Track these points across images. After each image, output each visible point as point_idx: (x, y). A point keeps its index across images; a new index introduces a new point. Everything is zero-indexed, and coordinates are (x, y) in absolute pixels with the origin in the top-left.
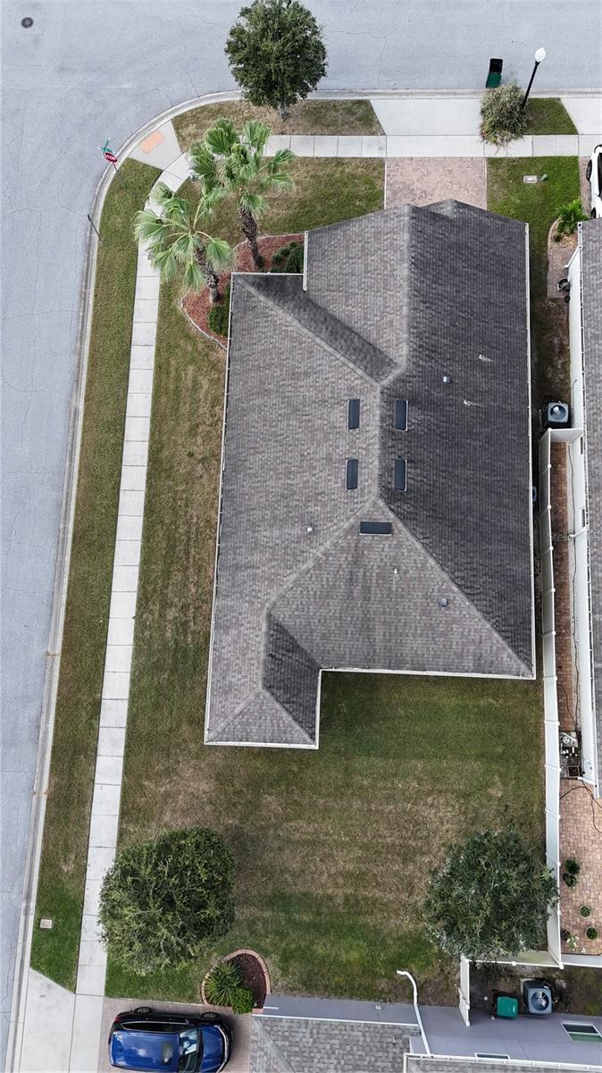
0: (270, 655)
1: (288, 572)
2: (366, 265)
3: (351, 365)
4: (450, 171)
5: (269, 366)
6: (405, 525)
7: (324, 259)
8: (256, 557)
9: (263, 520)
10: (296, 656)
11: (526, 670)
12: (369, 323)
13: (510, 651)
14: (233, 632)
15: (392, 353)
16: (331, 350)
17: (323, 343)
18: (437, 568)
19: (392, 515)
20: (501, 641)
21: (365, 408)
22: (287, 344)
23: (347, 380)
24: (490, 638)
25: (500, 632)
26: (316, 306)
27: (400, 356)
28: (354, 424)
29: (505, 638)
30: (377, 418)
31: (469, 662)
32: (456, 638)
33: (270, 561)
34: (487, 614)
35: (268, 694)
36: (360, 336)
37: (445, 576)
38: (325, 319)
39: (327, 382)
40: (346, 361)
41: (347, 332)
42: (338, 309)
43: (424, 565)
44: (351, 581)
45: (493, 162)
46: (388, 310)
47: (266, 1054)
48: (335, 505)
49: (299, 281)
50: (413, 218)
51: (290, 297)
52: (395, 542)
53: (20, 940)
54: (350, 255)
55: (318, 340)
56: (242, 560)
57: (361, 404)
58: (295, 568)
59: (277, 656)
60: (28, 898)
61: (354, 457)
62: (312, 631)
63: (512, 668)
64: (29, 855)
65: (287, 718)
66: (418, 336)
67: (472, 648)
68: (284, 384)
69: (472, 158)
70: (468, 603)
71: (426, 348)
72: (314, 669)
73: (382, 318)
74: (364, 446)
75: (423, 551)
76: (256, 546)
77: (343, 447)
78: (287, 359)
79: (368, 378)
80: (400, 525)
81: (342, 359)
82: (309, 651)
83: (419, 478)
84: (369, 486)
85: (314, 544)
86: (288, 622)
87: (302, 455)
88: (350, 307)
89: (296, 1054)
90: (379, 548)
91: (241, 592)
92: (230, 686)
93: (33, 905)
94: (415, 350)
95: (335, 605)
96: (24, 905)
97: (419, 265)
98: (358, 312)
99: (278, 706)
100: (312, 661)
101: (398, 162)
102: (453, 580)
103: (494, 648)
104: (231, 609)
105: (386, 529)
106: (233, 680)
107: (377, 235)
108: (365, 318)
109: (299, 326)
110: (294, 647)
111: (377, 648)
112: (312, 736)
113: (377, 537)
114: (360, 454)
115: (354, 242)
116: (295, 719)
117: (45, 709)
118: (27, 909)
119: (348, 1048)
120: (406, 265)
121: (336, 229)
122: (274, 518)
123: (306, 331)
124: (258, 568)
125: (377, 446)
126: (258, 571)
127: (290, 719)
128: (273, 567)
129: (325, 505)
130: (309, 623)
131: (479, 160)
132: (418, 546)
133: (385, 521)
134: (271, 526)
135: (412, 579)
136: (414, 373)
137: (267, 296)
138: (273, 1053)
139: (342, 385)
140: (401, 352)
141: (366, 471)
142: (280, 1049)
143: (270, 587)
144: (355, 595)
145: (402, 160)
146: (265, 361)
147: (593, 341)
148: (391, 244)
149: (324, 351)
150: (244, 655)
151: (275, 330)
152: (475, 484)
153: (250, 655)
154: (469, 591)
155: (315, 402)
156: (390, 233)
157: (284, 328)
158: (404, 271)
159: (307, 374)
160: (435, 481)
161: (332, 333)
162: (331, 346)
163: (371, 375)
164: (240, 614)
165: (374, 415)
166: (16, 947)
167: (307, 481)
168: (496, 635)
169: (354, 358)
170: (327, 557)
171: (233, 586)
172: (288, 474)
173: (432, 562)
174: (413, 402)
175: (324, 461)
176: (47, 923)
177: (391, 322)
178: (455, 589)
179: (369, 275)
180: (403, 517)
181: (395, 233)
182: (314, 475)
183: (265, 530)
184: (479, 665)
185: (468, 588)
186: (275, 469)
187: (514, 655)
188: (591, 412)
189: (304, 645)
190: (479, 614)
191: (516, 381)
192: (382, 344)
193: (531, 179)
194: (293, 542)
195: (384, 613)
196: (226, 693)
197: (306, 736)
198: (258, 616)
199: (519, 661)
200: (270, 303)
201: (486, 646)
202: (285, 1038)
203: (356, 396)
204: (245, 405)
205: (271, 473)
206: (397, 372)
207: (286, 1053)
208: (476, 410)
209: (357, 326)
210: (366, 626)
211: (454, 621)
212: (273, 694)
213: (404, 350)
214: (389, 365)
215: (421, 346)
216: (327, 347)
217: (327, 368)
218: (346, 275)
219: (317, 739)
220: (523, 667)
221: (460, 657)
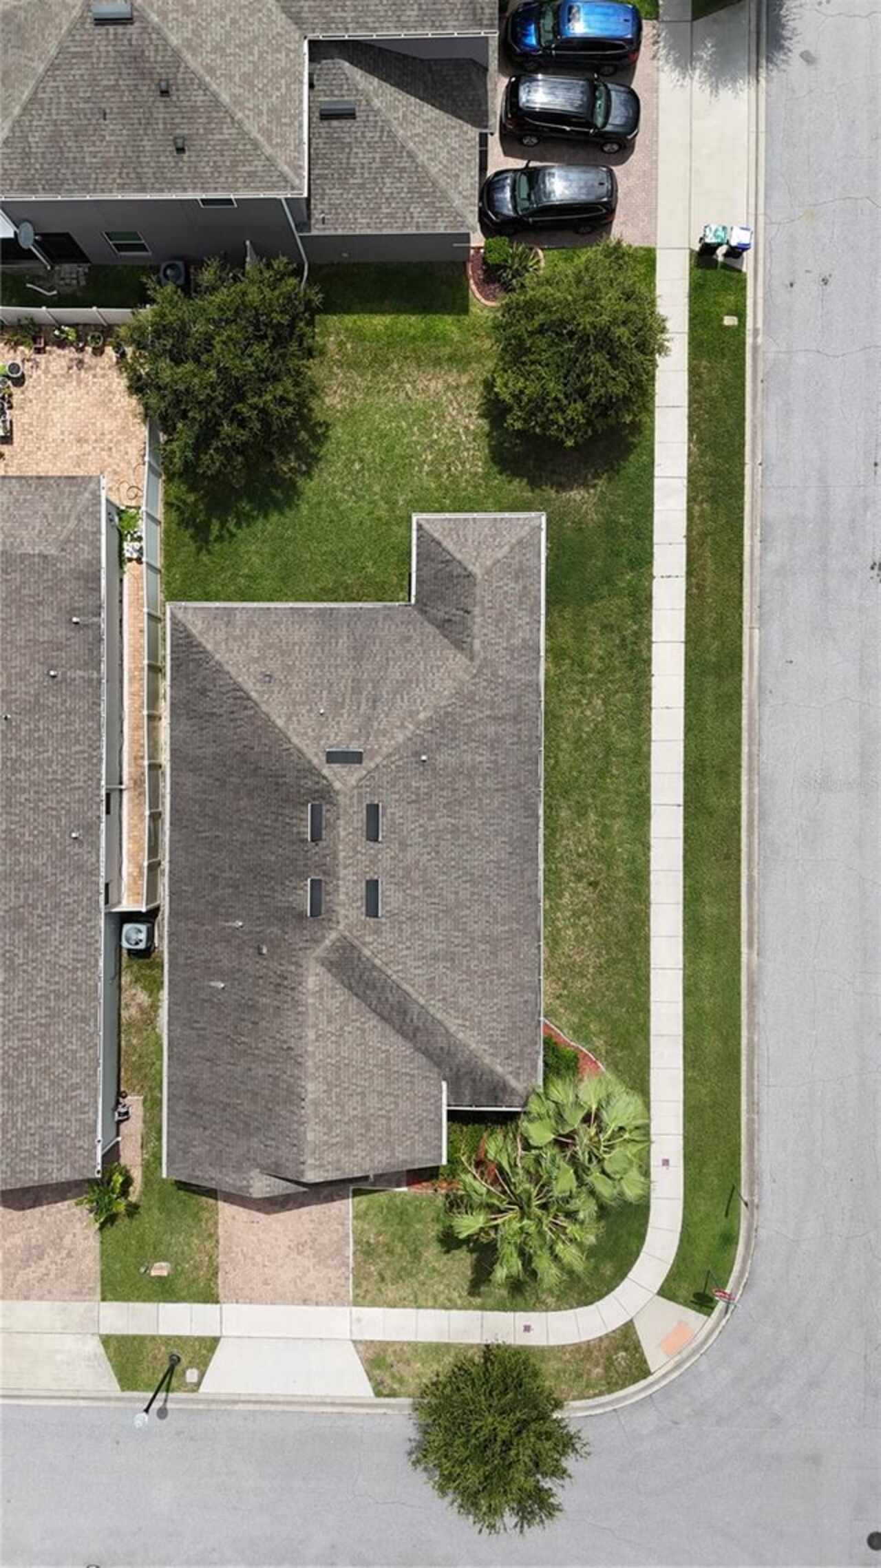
0: (468, 612)
1: (449, 709)
2: (363, 1104)
3: (377, 962)
4: (266, 1283)
5: (486, 974)
6: (310, 762)
7: (420, 1121)
8: (491, 730)
9: (484, 776)
10: (441, 615)
11: (176, 611)
12: (358, 1024)
13: (194, 631)
14: (516, 641)
15: (328, 979)
16: (405, 986)
17: (415, 996)
18: (274, 717)
19: (325, 772)
20: (204, 643)
21: (359, 904)
22: (463, 1001)
23: (382, 944)
24: (217, 644)
25: (205, 651)
26: (427, 1053)
27: (317, 975)
28: (372, 886)
29: (199, 645)
30: (342, 890)
31: (240, 619)
32: (255, 642)
33: (474, 724)
34: (219, 670)
35: (470, 568)
36: (370, 1006)
37: (264, 708)
38: (415, 1036)
39: (408, 944)
40: (384, 968)
41: (386, 1014)
42: (399, 1047)
43: (289, 718)
44: (375, 700)
45: (210, 1297)
46: (333, 1038)
47: (460, 193)
48: (393, 786)
49: (455, 1092)
50: (303, 1163)
51: (463, 1070)
52: (322, 743)
53: (760, 301)
54: (384, 1121)
55: (422, 1001)
56: (509, 727)
57: (364, 909)
58: (442, 713)
59: (461, 613)
60: (755, 348)
61: (372, 844)
62: (421, 644)
63: (195, 613)
64: (760, 394)
65: (448, 544)
66: (296, 1003)
67: (238, 632)
68: (465, 947)
69: (237, 1302)
70: (240, 679)
71: (285, 985)
72: (422, 605)
73: (341, 1028)
74: (359, 856)
75: (289, 734)
76: (494, 744)
77: (386, 853)
78: (461, 981)
79: (356, 942)
80: (315, 761)
81: (389, 972)
82: (426, 623)
83: (295, 821)
84: (351, 806)
85: (418, 740)
86: (451, 653)
87: (437, 852)
88: (384, 1048)
89: (427, 194)
90: (339, 737)
91: (508, 688)
92: (517, 578)
93: (749, 340)
94: (300, 984)
95: (395, 673)
96: (760, 340)
97: (293, 1097)
98: (373, 1040)
99: (459, 557)
100: (423, 612)
101: (335, 1299)
102: (257, 705)
103: (211, 633)
104: (520, 669)
105: (332, 757)
106: (512, 585)
107: (349, 1144)
108: (363, 1031)
109: (448, 1024)
110: (444, 625)
111: (345, 629)
112: (420, 527)
113: (343, 748)
114: (364, 846)
115: (380, 1139)
116: (439, 544)
117: (757, 562)
118: (756, 331)
119: (372, 205)
120: (310, 1096)
121: (405, 1161)
122: (469, 777)
123: (438, 1016)
124: (488, 717)
125: (342, 854)
126: (488, 712)
127: (445, 544)
128: (469, 716)
129: (407, 787)
130: (424, 652)
131: (229, 1300)
132: (295, 740)
133: (334, 766)
134: (473, 767)
135: (304, 704)
136: (301, 953)
137: (492, 1072)
138: (452, 193)
139: (388, 938)
140: (314, 978)
141: (356, 825)
142: (445, 197)
143: (473, 693)
144: (370, 685)
145: (330, 1303)
146: (492, 982)
147: (87, 1014)
148: (330, 1129)
149: (413, 986)
150: (502, 613)
151: (480, 1022)
152: (231, 824)
153: (493, 613)
154: (239, 694)
155: (423, 920)
156: (333, 1145)
157: (467, 1023)
158: (312, 1089)
159: (435, 957)
160: (276, 820)
161: (405, 1013)
162: (405, 991)
163: (353, 947)
164: (508, 662)
165: (347, 894)
166: (765, 294)
167: (429, 819)
168: (209, 647)
169: (375, 974)
170: (402, 724)
171: (519, 697)
172: (455, 830)
173: (280, 723)
174: (301, 916)
175: (409, 842)
176: (729, 321)
177: (329, 1022)
178: (254, 695)
179: (359, 1090)
180: (312, 771)
181: (326, 1143)
182: (421, 826)
183: (480, 763)
184: (229, 615)
185: (241, 698)
186: (472, 838)
187: (190, 627)
188: (93, 923)
189: (430, 628)
190: (227, 668)
191: (181, 960)
192: (342, 994)
193: (160, 1269)
194: (446, 745)
195: (336, 666)
196: (521, 570)
197: (426, 526)
198: (485, 659)
199: (184, 621)
200: (487, 1060)
201: (221, 636)
202: (440, 209)
203: (371, 920)
204: (515, 926)
205: (476, 834)
206: (319, 951)
207: (438, 194)
208: (229, 917)
209: (374, 1021)
210: (359, 652)
211: (256, 661)
212: (465, 569)
213: (311, 983)
214: (331, 963)
215: (293, 989)
216: (410, 990)
217: (409, 963)
218: (390, 1094)
219: (414, 526)
220: (180, 615)
221: (251, 623)
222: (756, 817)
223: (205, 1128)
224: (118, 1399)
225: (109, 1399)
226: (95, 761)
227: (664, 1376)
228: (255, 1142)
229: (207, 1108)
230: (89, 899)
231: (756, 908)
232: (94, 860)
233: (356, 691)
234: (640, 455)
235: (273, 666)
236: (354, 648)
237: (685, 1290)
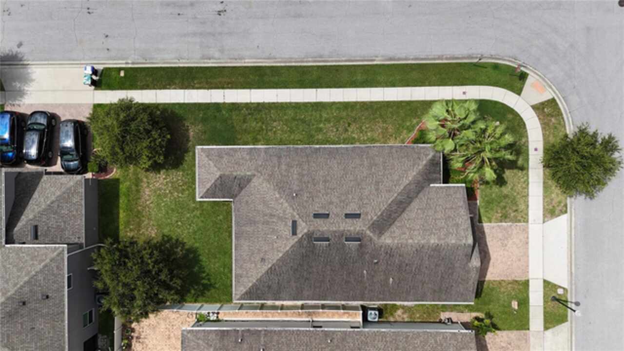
0: (235, 177)
1: (275, 184)
2: (439, 219)
3: (379, 213)
4: (520, 260)
5: (385, 169)
6: (296, 242)
7: (447, 195)
8: (283, 167)
9: (303, 170)
10: (237, 188)
12: (406, 221)
13: (244, 291)
14: (248, 157)
15: (387, 234)
16: (389, 202)
17: (393, 198)
18: (278, 258)
19: (300, 236)
20: (248, 287)
21: (355, 221)
22: (396, 178)
23: (372, 212)
24: (249, 281)
25: (252, 286)
26: (418, 193)
27: (385, 239)
28: (348, 216)
29: (250, 288)
30: (349, 228)
31: (239, 272)
32: (248, 265)
33: (281, 175)
34: (260, 280)
35: (217, 176)
36: (398, 217)
37: (275, 261)
38: (410, 198)
39: (372, 201)
40: (382, 211)
41: (402, 210)
42: (415, 205)
43: (278, 251)
44: (271, 215)
45: (526, 283)
46: (412, 232)
47: (68, 182)
48: (306, 208)
49: (435, 181)
50: (465, 244)
51: (425, 177)
52: (288, 237)
53: (115, 62)
54: (447, 210)
55: (396, 195)
56: (283, 160)
57: (357, 219)
58: (276, 188)
59: (236, 180)
60: (133, 63)
61: (330, 216)
62: (249, 196)
63: (237, 291)
64: (151, 61)
65: (208, 186)
66: (397, 248)
67: (245, 273)
68: (373, 177)
69: (528, 272)
70: (263, 272)
71: (390, 252)
72: (234, 196)
73: (408, 228)
74: (335, 221)
75: (285, 251)
76: (289, 166)
77: (334, 210)
78: (387, 178)
79: (371, 222)
80: (296, 240)
81: (384, 208)
82: (240, 195)
83: (321, 248)
84: (314, 225)
85: (287, 197)
86: (252, 184)
87: (334, 189)
88: (416, 211)
89: (68, 196)
90: (287, 231)
91: (267, 160)
92: (222, 157)
93: (130, 66)
94: (389, 246)
95: (260, 207)
96: (130, 62)
97: (437, 249)
98: (413, 215)
99: (213, 181)
100: (236, 196)
101: (526, 231)
102: (273, 265)
103: (245, 284)
104: (259, 155)
105: (294, 233)
106: (225, 159)
107: (457, 225)
108: (409, 219)
109: (405, 184)
110: (241, 188)
111: (243, 228)
112: (202, 197)
113: (291, 229)
114: (330, 220)
115: (454, 212)
116: (208, 189)
117: (218, 61)
118: (127, 63)
119: (73, 218)
120: (436, 241)
121: (464, 202)
122: (303, 176)
123: (402, 188)
125: (334, 228)
126: (277, 169)
127: (208, 187)
128: (278, 176)
129: (307, 201)
130: (252, 195)
131: (527, 276)
132: (288, 248)
133: (298, 232)
134: (299, 174)
135: (273, 245)
136: (376, 246)
137: (426, 165)
138: (68, 186)
139: (369, 209)
140: (387, 240)
141: (322, 222)
142: (70, 189)
143: (268, 175)
144: (266, 217)
145: (527, 233)
146: (388, 166)
147: (405, 336)
148: (450, 233)
149: (389, 199)
150: (236, 163)
151: (405, 171)
152: (323, 275)
153: (236, 166)
154: (269, 271)
155: (362, 194)
156: (457, 232)
157: (405, 176)
158: (433, 241)
159: (377, 190)
160: (321, 256)
161: (401, 202)
162: (392, 202)
163: (373, 224)
164: (256, 160)
165: (351, 227)
166: (111, 60)
167: (320, 192)
168: (250, 284)
169: (384, 214)
170: (280, 204)
171: (271, 156)
172: (325, 181)
173: (281, 255)
174: (361, 246)
175: (329, 200)
176: (122, 74)
177: (405, 234)
178: (270, 266)
179: (434, 221)
180: (300, 241)
181: (456, 235)
182: (323, 195)
183: (297, 171)
184: (238, 276)
185: (271, 272)
186: (328, 175)
188: (366, 333)
189: (243, 193)
190: (259, 277)
191: (381, 296)
192: (394, 228)
193: (515, 305)
194: (290, 185)
195: (258, 231)
196: (219, 156)
197: (201, 195)
198: (254, 170)
199: (240, 295)
200: (420, 167)
201: (246, 280)
202: (75, 191)
203: (362, 216)
204: (364, 157)
205: (327, 173)
206: (375, 238)
207: (68, 191)
208: (362, 276)
209: (405, 215)
210: (252, 222)
211: (256, 265)
212: (218, 179)
213: (388, 241)
214: (380, 233)
215: (391, 249)
216: (391, 200)
217: (380, 200)
218: (435, 208)
219: (202, 200)
220: (238, 297)
221: (241, 267)
222: (320, 59)
223: (452, 286)
224: (571, 323)
225: (571, 327)
226: (298, 333)
227: (555, 92)
228: (457, 265)
229: (444, 286)
230: (356, 335)
231: (358, 59)
232: (340, 333)
233: (267, 223)
234: (176, 109)
235: (258, 258)
236: (251, 224)
237: (518, 84)
